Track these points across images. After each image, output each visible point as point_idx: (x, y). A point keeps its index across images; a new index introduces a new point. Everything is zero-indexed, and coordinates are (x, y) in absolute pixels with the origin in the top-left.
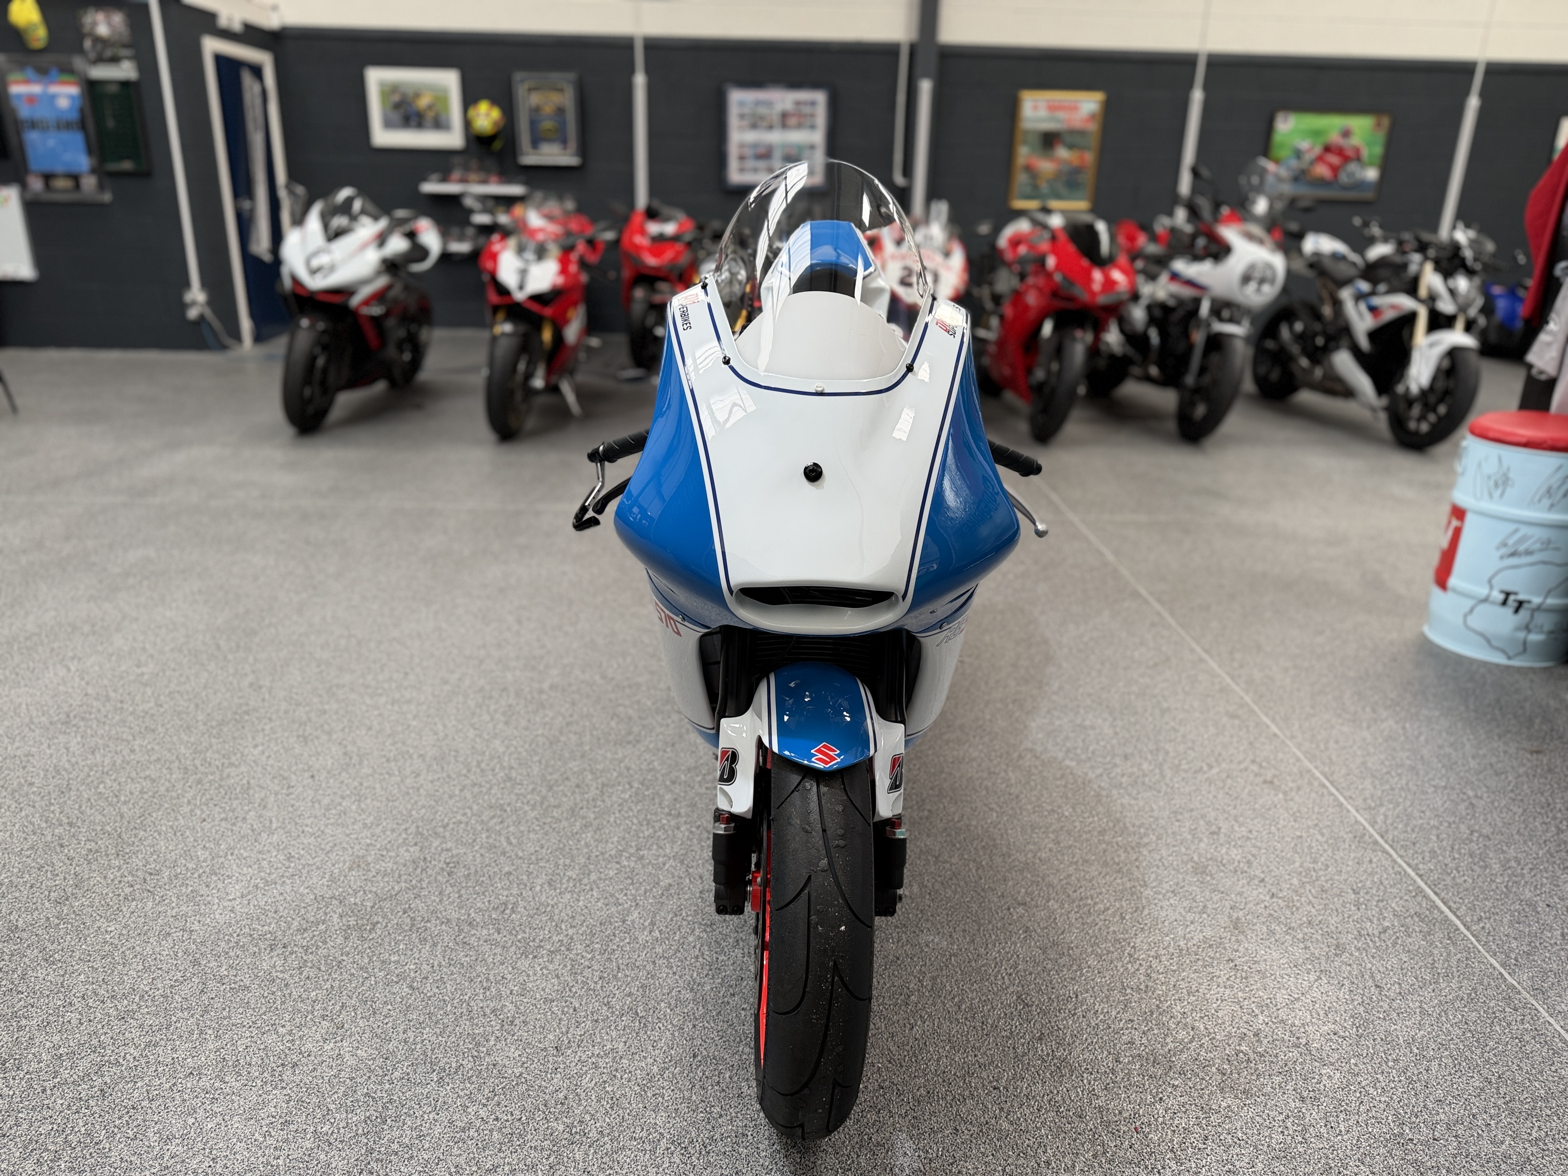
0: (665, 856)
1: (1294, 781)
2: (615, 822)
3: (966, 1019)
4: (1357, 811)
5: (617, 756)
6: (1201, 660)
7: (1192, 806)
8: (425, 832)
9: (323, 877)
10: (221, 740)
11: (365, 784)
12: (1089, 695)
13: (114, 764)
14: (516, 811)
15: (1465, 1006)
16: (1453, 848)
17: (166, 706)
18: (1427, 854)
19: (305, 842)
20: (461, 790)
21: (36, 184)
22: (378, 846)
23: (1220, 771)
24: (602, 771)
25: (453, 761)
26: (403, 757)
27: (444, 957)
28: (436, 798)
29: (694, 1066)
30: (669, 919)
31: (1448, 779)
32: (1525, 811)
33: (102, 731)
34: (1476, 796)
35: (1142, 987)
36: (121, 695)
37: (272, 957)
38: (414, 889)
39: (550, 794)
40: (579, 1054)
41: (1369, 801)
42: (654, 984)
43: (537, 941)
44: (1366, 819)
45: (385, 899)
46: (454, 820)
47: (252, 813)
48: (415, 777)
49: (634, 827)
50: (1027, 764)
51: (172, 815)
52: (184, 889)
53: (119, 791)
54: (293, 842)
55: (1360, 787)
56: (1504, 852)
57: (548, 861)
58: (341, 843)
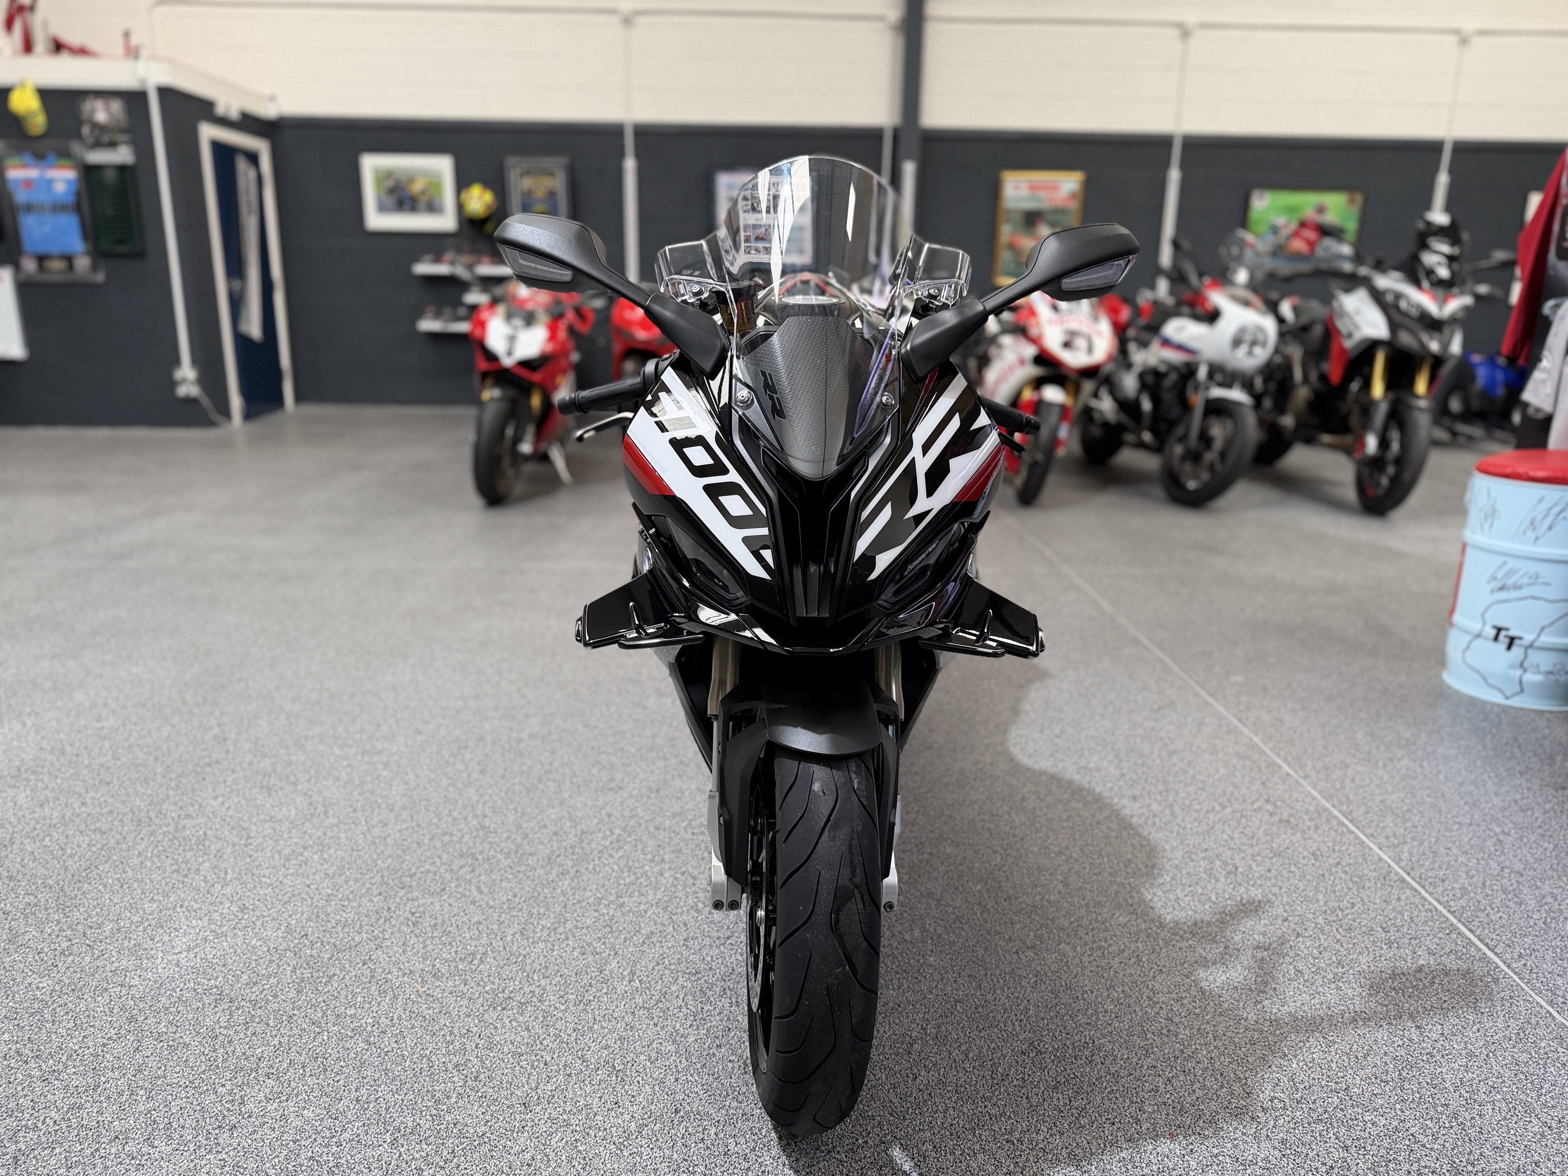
0: (646, 903)
1: (1311, 819)
2: (594, 869)
3: (974, 1068)
4: (1380, 849)
5: (598, 803)
6: (1207, 704)
7: (1206, 846)
8: (391, 881)
9: (278, 929)
10: (179, 792)
11: (329, 834)
12: (1093, 738)
13: (63, 817)
14: (488, 859)
15: (1514, 1047)
16: (1484, 884)
17: (124, 759)
18: (1459, 892)
19: (262, 892)
20: (431, 839)
21: (29, 265)
22: (340, 896)
23: (1234, 811)
24: (582, 818)
25: (423, 810)
26: (371, 807)
27: (405, 1010)
28: (404, 848)
29: (676, 1122)
30: (650, 968)
31: (1472, 816)
32: (1556, 846)
33: (54, 785)
34: (1503, 832)
35: (1164, 1031)
36: (78, 749)
37: (216, 1013)
38: (376, 940)
39: (526, 842)
40: (549, 1110)
41: (1392, 839)
42: (633, 1035)
43: (507, 992)
44: (1390, 857)
45: (345, 950)
46: (422, 869)
47: (207, 865)
48: (383, 827)
49: (614, 874)
50: (1031, 806)
51: (120, 866)
52: (126, 943)
53: (66, 844)
54: (248, 893)
55: (1381, 825)
56: (1538, 888)
57: (521, 910)
58: (300, 894)
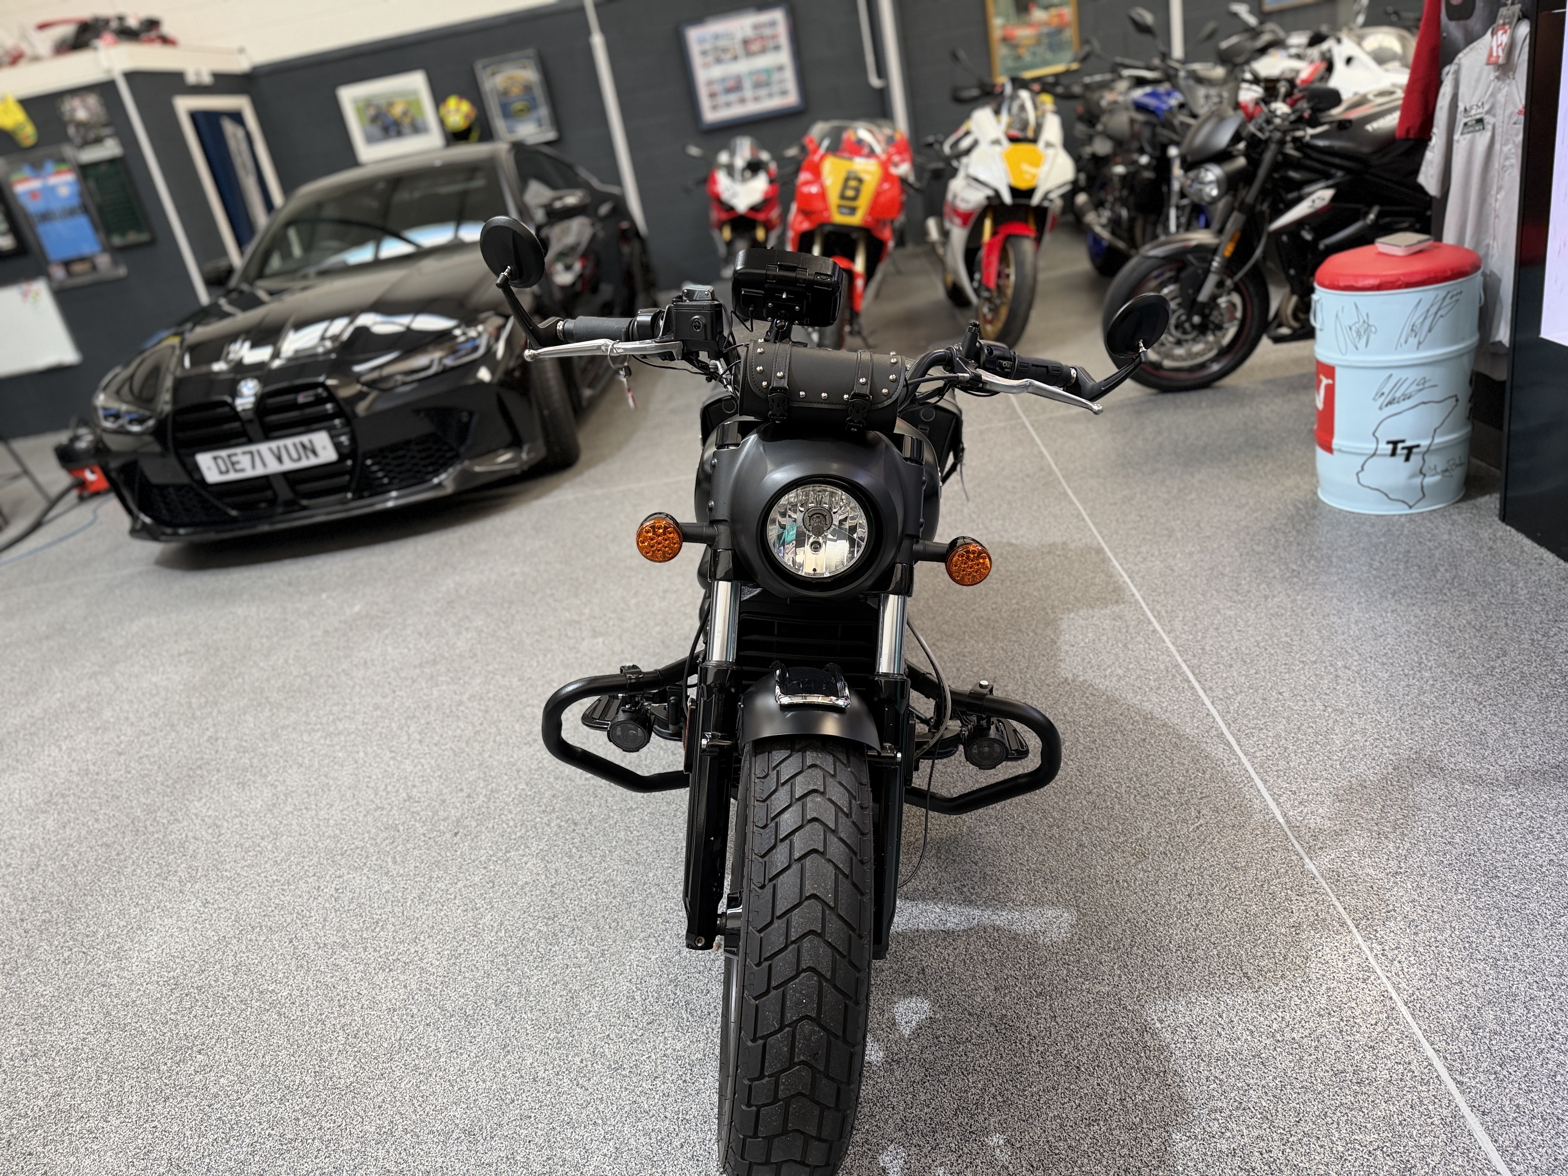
21: (58, 273)
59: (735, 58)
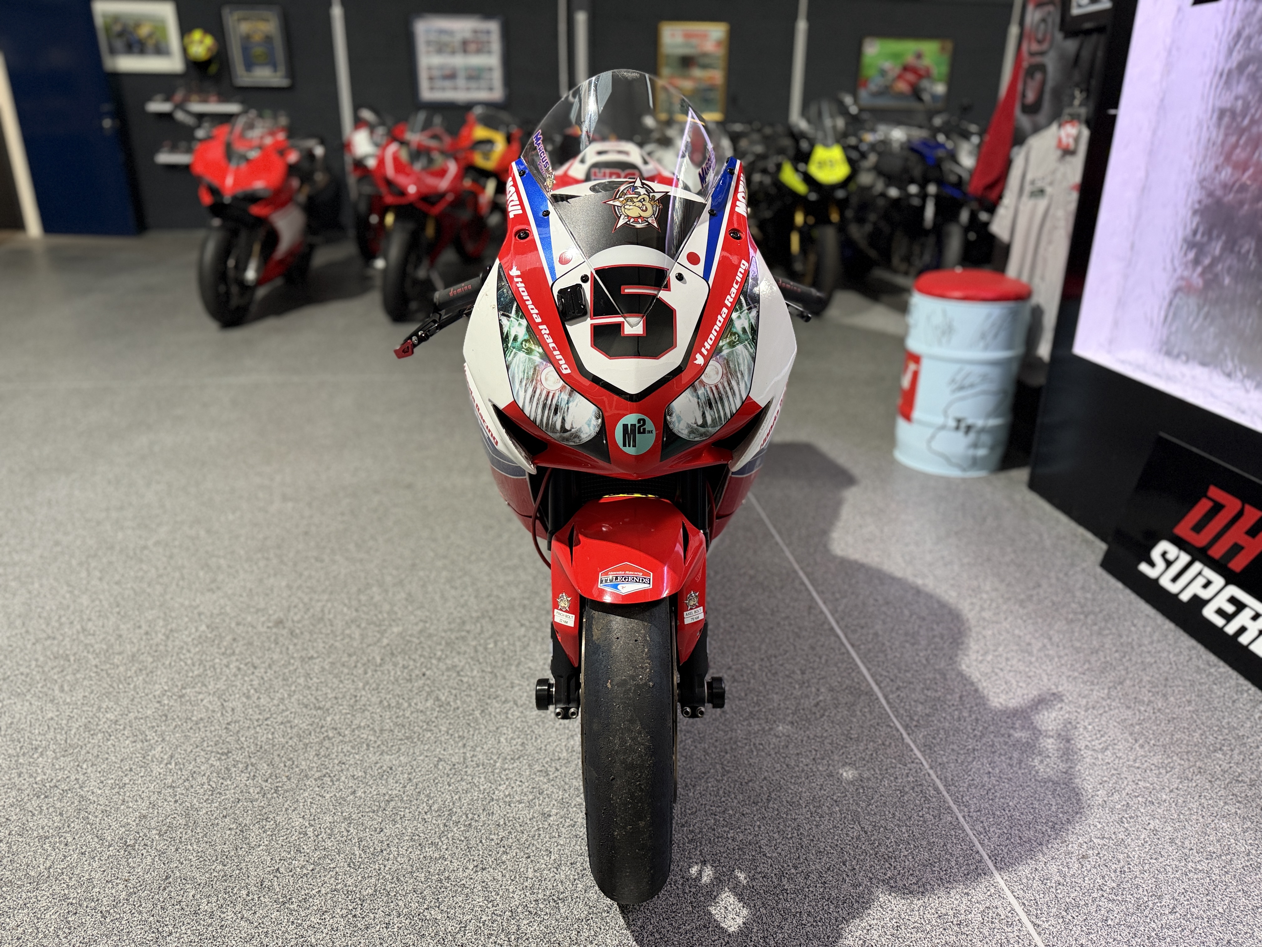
5: (194, 604)
14: (79, 660)
18: (871, 636)
24: (175, 617)
25: (36, 617)
29: (162, 888)
41: (836, 594)
42: (153, 813)
43: (54, 781)
44: (829, 610)
59: (453, 53)
